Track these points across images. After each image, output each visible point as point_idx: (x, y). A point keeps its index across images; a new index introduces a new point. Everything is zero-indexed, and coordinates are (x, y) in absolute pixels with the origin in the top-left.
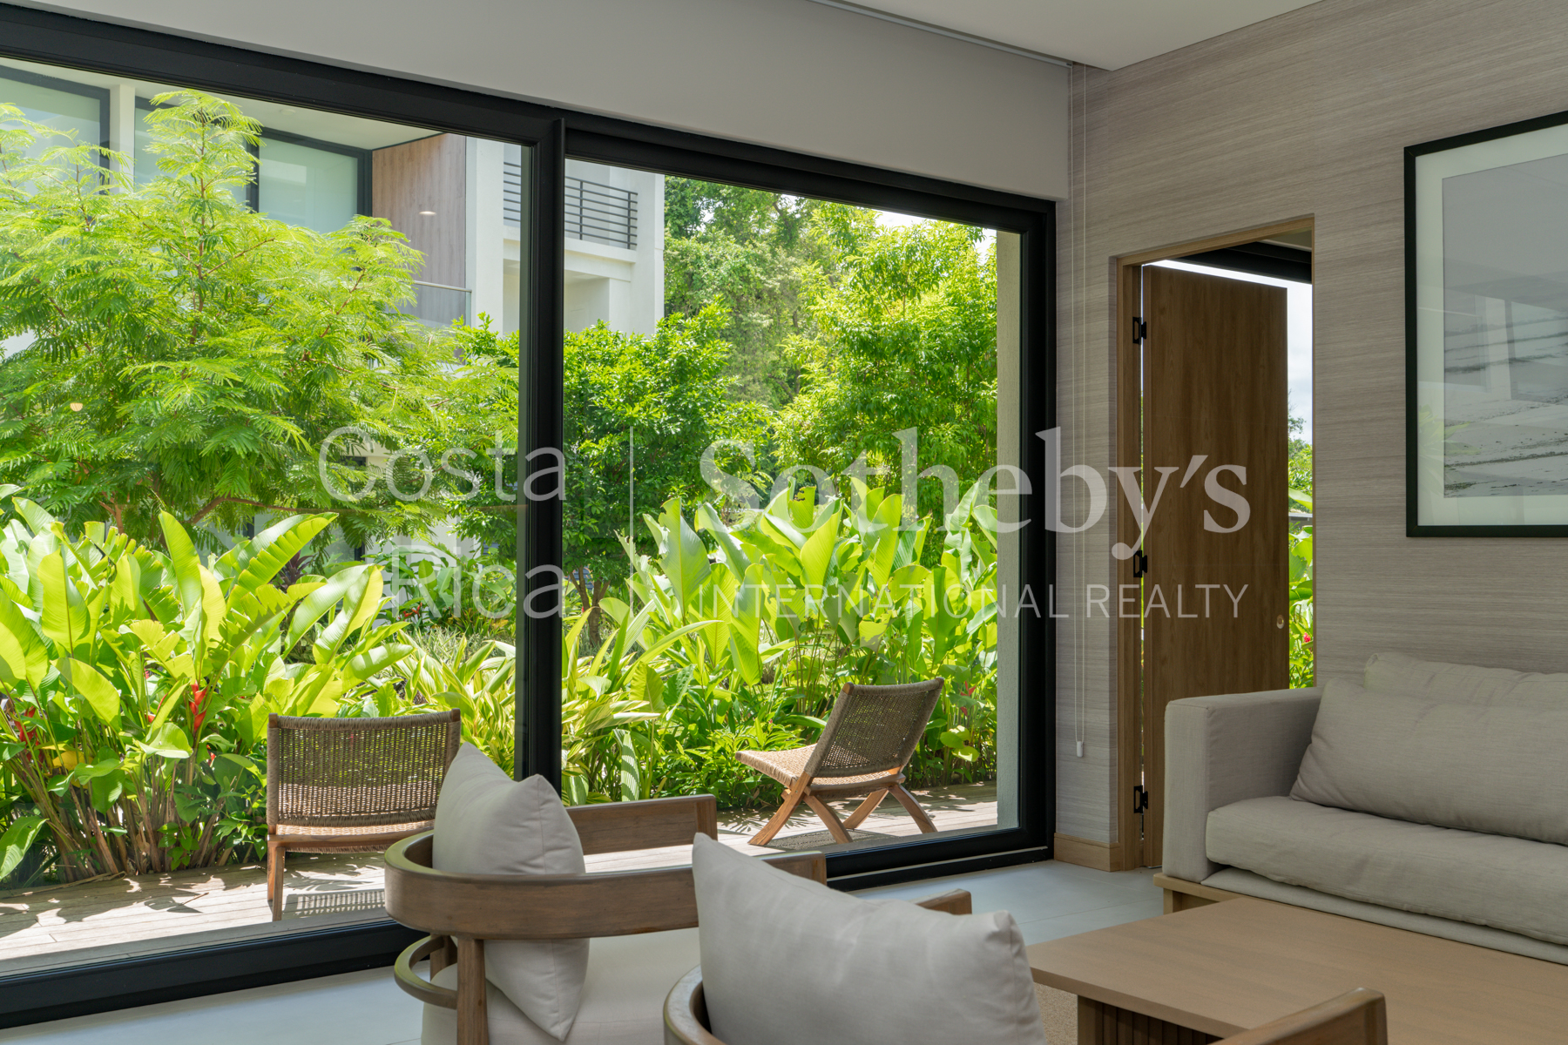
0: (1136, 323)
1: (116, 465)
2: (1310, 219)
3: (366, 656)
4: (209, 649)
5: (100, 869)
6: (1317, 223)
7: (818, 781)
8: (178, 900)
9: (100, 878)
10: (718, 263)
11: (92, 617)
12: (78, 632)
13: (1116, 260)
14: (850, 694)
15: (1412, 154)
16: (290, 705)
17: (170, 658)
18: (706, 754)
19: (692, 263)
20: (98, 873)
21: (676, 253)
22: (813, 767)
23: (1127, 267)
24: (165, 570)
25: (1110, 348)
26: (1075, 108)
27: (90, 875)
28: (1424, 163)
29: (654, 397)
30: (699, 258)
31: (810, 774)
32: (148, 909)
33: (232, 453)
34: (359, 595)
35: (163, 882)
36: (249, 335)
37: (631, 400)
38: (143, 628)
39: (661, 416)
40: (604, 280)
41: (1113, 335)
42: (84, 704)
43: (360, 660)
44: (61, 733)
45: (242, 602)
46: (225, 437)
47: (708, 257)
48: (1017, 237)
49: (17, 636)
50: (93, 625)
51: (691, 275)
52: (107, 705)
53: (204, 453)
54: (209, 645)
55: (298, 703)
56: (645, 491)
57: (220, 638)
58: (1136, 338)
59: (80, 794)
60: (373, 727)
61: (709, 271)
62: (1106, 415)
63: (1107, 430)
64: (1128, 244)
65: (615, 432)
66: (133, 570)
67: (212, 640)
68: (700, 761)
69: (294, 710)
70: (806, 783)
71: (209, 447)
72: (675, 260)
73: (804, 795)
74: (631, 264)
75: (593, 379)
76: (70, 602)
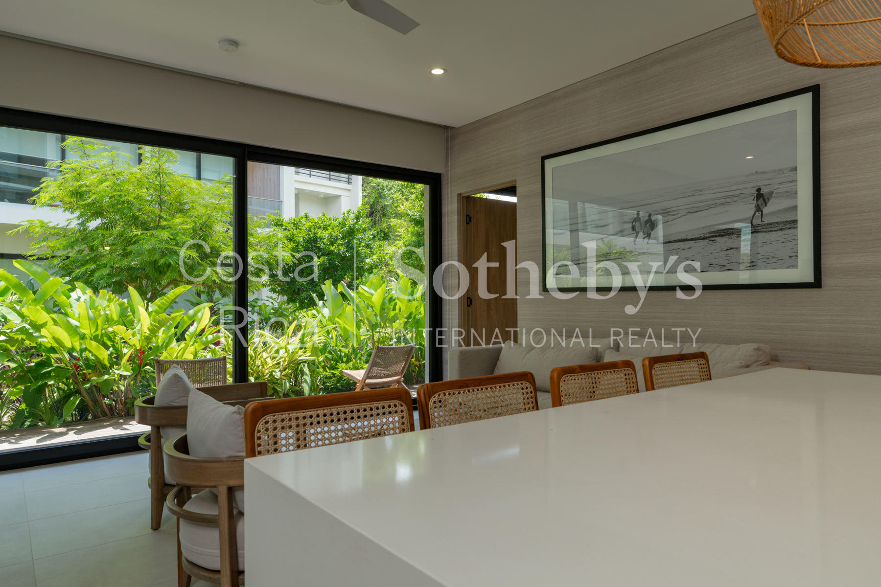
0: (468, 217)
1: (130, 268)
2: (515, 181)
3: (206, 338)
4: (144, 336)
5: (105, 415)
6: (517, 182)
7: (368, 381)
8: (125, 426)
9: (104, 418)
10: (391, 189)
11: (99, 324)
12: (93, 330)
13: (459, 195)
14: (377, 349)
15: (544, 159)
16: (175, 355)
17: (130, 339)
18: (336, 372)
19: (381, 189)
20: (103, 416)
21: (375, 185)
22: (366, 376)
23: (464, 197)
24: (129, 308)
25: (458, 226)
26: (447, 140)
27: (100, 417)
28: (547, 162)
29: (340, 242)
30: (383, 187)
31: (365, 378)
32: (113, 429)
33: (170, 264)
34: (201, 316)
35: (121, 421)
36: (177, 220)
37: (332, 244)
38: (120, 329)
39: (342, 249)
40: (340, 196)
41: (459, 221)
42: (96, 357)
43: (204, 339)
44: (88, 366)
45: (155, 319)
46: (167, 258)
47: (387, 186)
48: (428, 186)
49: (67, 332)
50: (100, 328)
51: (380, 193)
52: (104, 355)
53: (159, 264)
54: (143, 334)
55: (179, 355)
56: (339, 277)
57: (149, 332)
58: (468, 222)
59: (97, 388)
60: (206, 362)
61: (387, 192)
62: (456, 250)
63: (457, 255)
64: (464, 190)
65: (327, 255)
66: (115, 308)
67: (145, 333)
68: (334, 374)
69: (177, 357)
70: (364, 381)
71: (162, 261)
72: (374, 187)
73: (363, 386)
74: (350, 190)
75: (318, 235)
76: (90, 319)
